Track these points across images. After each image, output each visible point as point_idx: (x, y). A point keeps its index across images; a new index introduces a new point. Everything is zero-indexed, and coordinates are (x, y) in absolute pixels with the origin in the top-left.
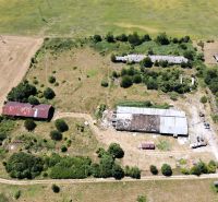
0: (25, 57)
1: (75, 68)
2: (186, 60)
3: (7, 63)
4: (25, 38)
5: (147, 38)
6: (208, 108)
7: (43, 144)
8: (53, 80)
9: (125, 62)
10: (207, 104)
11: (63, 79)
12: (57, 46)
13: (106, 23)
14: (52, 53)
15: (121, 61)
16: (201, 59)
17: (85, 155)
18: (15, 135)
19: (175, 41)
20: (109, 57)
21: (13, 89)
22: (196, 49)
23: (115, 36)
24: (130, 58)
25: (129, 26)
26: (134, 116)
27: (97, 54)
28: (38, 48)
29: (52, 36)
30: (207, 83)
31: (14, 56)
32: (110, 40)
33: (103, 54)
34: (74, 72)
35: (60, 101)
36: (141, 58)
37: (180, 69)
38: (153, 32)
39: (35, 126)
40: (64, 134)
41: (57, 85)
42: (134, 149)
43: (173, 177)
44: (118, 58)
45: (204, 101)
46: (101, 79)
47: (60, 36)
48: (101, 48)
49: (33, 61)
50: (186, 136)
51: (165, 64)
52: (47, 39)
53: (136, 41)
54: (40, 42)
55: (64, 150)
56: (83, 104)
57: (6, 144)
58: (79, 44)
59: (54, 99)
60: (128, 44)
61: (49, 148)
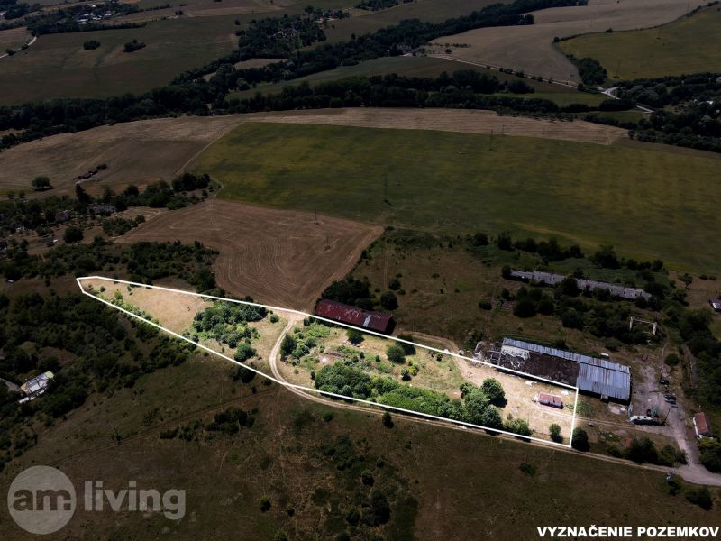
0: (351, 248)
1: (435, 276)
2: (648, 296)
3: (321, 252)
4: (351, 223)
5: (576, 252)
6: (679, 373)
7: (374, 363)
8: (395, 286)
9: (526, 280)
10: (678, 367)
11: (414, 287)
12: (407, 242)
13: (499, 221)
14: (398, 250)
15: (519, 279)
16: (681, 299)
17: (439, 391)
18: (329, 345)
19: (632, 265)
20: (498, 270)
21: (335, 283)
22: (672, 284)
23: (514, 241)
24: (538, 276)
25: (544, 230)
26: (533, 355)
27: (478, 263)
28: (374, 240)
29: (399, 226)
30: (685, 336)
31: (333, 244)
32: (504, 244)
33: (488, 264)
34: (433, 281)
35: (406, 315)
36: (557, 278)
37: (634, 308)
38: (590, 245)
39: (363, 340)
40: (408, 358)
41: (403, 293)
42: (526, 401)
43: (590, 455)
44: (514, 273)
45: (671, 361)
46: (481, 297)
47: (413, 228)
48: (486, 255)
49: (364, 254)
50: (626, 403)
51: (604, 295)
52: (390, 229)
53: (551, 254)
54: (377, 231)
55: (406, 378)
56: (444, 327)
57: (316, 353)
58: (446, 244)
59: (397, 311)
60: (537, 257)
61: (381, 370)
